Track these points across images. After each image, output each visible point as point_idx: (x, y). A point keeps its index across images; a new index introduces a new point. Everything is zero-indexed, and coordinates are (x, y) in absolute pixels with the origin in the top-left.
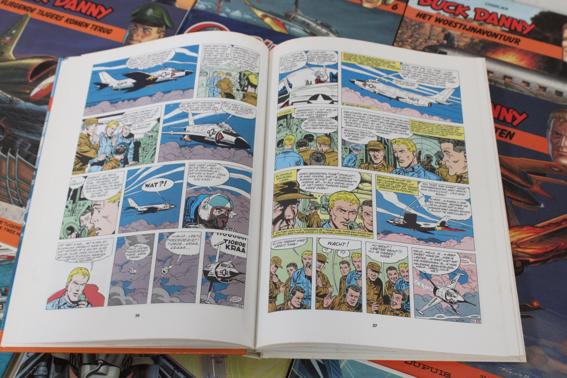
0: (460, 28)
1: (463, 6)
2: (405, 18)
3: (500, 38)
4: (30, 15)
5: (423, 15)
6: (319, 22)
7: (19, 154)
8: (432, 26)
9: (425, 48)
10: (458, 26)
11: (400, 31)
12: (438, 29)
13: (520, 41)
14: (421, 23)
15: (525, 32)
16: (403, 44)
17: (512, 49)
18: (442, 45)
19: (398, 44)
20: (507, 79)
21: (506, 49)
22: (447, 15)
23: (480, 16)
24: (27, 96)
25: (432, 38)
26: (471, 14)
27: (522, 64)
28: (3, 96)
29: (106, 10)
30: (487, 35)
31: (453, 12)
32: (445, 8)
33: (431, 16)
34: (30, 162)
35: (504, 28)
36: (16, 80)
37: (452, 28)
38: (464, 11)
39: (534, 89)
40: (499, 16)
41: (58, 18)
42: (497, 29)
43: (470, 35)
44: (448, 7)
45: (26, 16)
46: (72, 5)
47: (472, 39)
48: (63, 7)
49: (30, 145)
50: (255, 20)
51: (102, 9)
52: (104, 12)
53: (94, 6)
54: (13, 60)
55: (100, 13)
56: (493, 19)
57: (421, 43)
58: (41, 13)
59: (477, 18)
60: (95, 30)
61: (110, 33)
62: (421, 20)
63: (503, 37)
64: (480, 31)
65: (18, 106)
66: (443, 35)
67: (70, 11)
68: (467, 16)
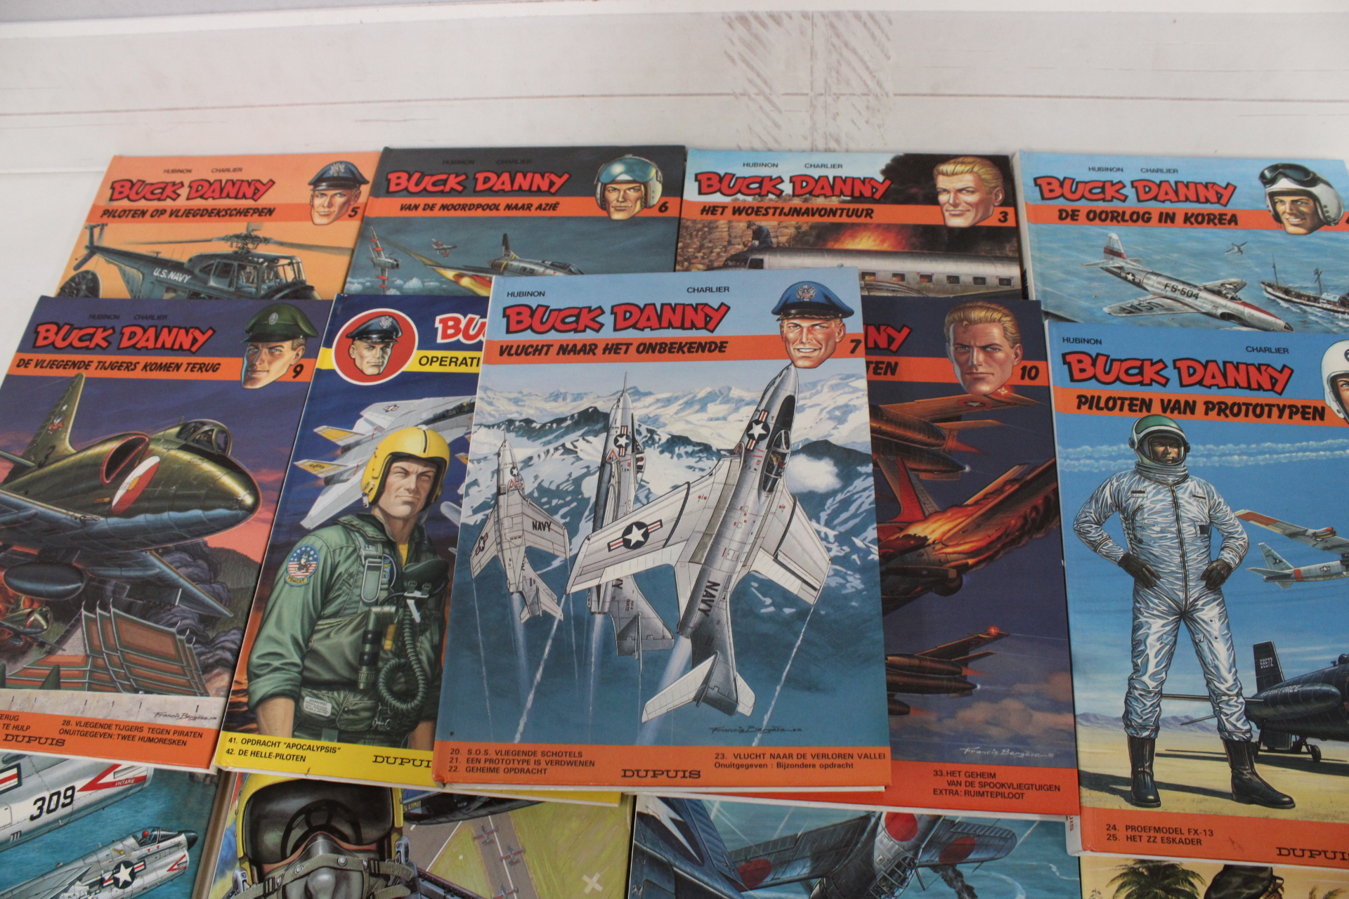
0: (774, 214)
1: (770, 178)
2: (683, 221)
3: (841, 216)
4: (85, 374)
5: (711, 210)
6: (548, 263)
8: (730, 222)
9: (726, 260)
10: (771, 211)
11: (680, 245)
12: (741, 224)
13: (872, 211)
14: (711, 222)
15: (877, 196)
16: (690, 263)
17: (865, 227)
18: (753, 250)
19: (682, 266)
20: (867, 278)
21: (854, 229)
22: (750, 199)
23: (802, 187)
24: (108, 508)
25: (734, 241)
26: (787, 188)
27: (885, 247)
28: (69, 517)
29: (203, 333)
30: (820, 215)
31: (758, 191)
32: (744, 189)
33: (724, 208)
35: (843, 198)
36: (83, 486)
37: (761, 217)
38: (774, 186)
39: (912, 281)
40: (831, 180)
41: (130, 367)
42: (834, 202)
43: (793, 221)
44: (748, 187)
45: (79, 376)
46: (147, 340)
47: (798, 228)
48: (134, 347)
49: (129, 588)
50: (444, 286)
51: (197, 334)
52: (201, 338)
53: (182, 332)
54: (72, 455)
55: (195, 340)
56: (823, 188)
57: (718, 254)
58: (102, 365)
59: (798, 191)
60: (192, 371)
61: (217, 369)
62: (710, 217)
63: (845, 212)
64: (807, 212)
65: (96, 529)
66: (750, 232)
67: (146, 350)
68: (782, 192)
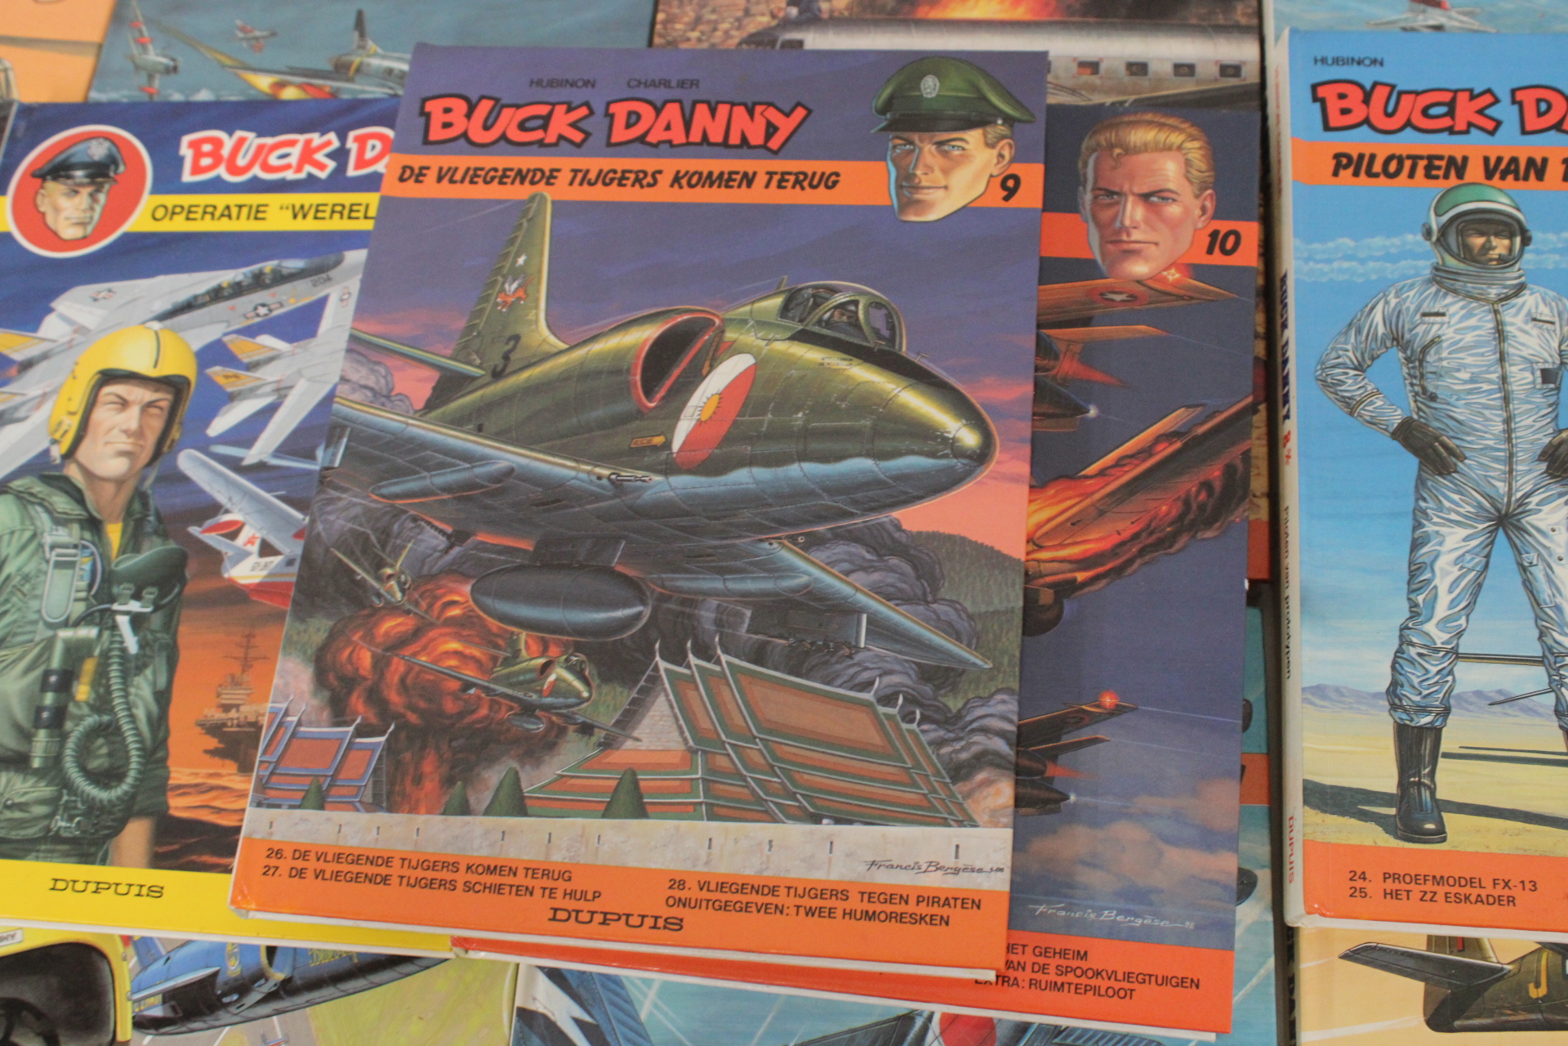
4: (549, 193)
7: (726, 651)
24: (663, 456)
28: (583, 476)
29: (785, 115)
34: (776, 669)
36: (600, 413)
41: (643, 179)
45: (537, 199)
46: (668, 128)
48: (642, 139)
49: (748, 613)
51: (773, 116)
52: (786, 126)
53: (739, 112)
54: (561, 352)
55: (772, 128)
58: (582, 177)
60: (780, 186)
61: (835, 183)
65: (648, 496)
67: (671, 148)
